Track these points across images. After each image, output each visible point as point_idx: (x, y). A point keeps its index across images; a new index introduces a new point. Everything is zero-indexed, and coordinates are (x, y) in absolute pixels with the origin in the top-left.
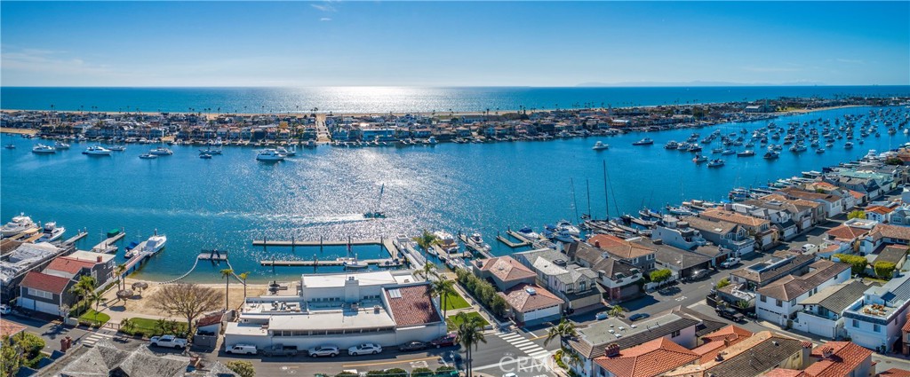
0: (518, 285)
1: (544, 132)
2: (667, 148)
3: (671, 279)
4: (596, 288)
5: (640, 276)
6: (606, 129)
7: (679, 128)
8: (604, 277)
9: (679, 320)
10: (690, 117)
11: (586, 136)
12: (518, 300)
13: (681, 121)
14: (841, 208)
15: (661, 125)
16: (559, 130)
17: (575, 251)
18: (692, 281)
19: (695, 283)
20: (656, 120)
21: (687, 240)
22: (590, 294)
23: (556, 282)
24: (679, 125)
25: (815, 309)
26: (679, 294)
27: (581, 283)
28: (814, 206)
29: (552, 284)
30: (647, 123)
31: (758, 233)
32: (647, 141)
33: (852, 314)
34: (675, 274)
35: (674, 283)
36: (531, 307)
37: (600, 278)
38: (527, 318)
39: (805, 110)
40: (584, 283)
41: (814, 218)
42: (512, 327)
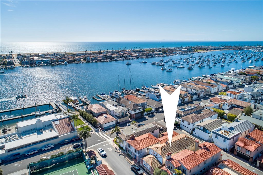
0: (101, 114)
1: (108, 58)
2: (152, 64)
3: (152, 112)
4: (127, 114)
5: (142, 110)
6: (130, 57)
7: (156, 57)
8: (130, 110)
9: (154, 127)
10: (161, 53)
11: (124, 60)
12: (101, 120)
13: (157, 54)
14: (217, 90)
15: (150, 56)
16: (114, 58)
17: (120, 101)
18: (159, 112)
19: (160, 113)
20: (148, 54)
21: (158, 98)
22: (125, 117)
23: (114, 112)
24: (156, 56)
25: (202, 128)
26: (154, 117)
27: (122, 113)
28: (206, 88)
29: (112, 113)
30: (145, 55)
31: (183, 97)
32: (145, 62)
33: (216, 133)
34: (153, 110)
35: (153, 113)
36: (106, 122)
37: (128, 110)
38: (105, 126)
39: (206, 51)
40: (123, 112)
41: (205, 93)
42: (100, 130)
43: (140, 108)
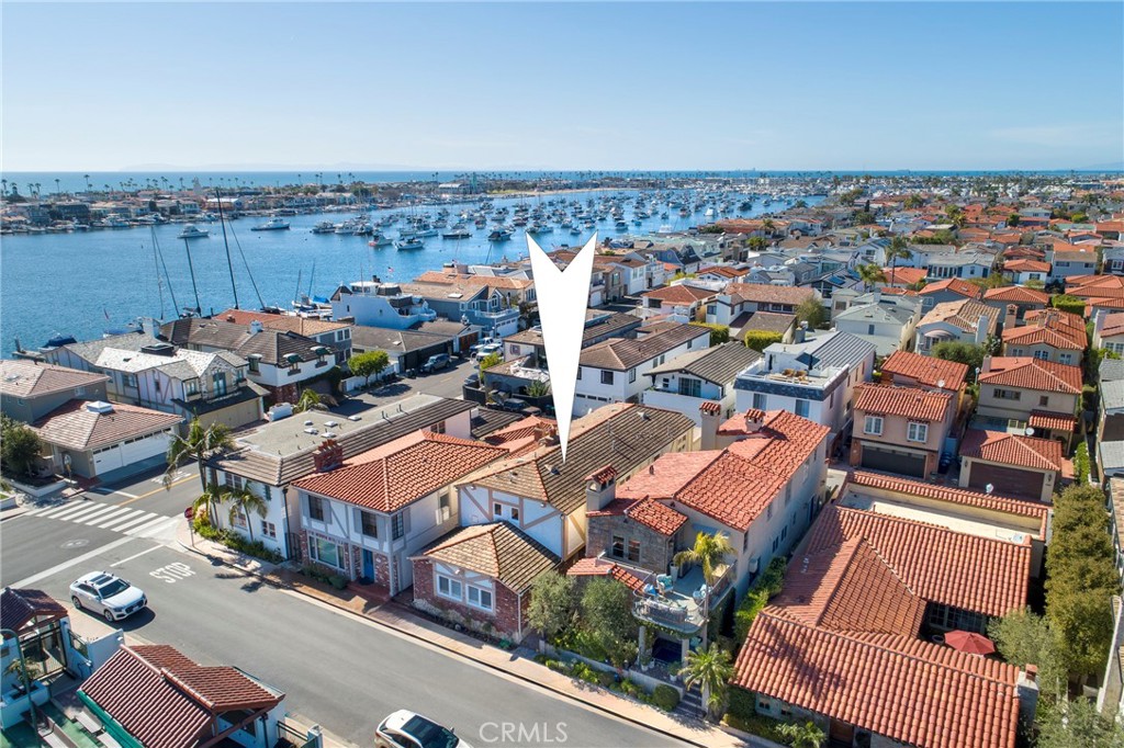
0: (69, 403)
2: (317, 232)
3: (387, 371)
4: (247, 389)
5: (331, 360)
6: (195, 212)
7: (330, 211)
8: (261, 367)
9: (440, 403)
10: (347, 195)
11: (160, 223)
13: (332, 201)
15: (297, 207)
16: (100, 215)
17: (188, 335)
18: (425, 374)
19: (432, 377)
20: (286, 199)
21: (401, 312)
22: (235, 401)
23: (157, 385)
24: (330, 207)
26: (409, 392)
27: (215, 378)
29: (148, 389)
30: (271, 203)
32: (279, 224)
34: (394, 362)
35: (392, 378)
36: (108, 437)
37: (253, 370)
38: (103, 464)
39: (535, 192)
40: (222, 376)
41: (606, 291)
42: (69, 492)
43: (320, 353)
